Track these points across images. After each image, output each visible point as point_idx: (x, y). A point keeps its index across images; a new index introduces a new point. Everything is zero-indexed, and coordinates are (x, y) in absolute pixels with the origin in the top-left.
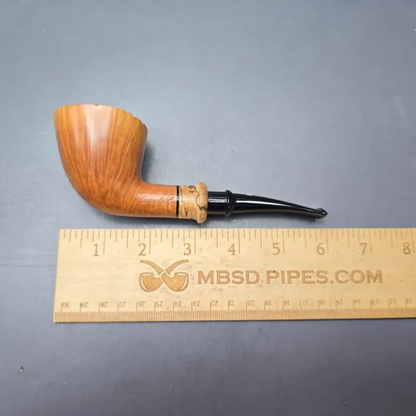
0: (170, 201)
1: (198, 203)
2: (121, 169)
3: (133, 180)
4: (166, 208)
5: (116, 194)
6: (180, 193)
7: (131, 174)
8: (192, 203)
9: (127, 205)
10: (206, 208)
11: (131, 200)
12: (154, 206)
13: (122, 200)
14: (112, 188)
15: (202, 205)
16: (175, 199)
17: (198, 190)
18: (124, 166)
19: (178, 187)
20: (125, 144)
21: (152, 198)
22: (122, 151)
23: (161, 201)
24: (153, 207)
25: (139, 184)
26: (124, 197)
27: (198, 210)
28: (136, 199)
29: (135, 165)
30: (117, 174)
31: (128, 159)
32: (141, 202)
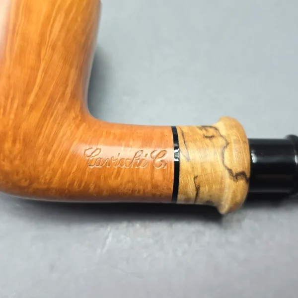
0: (158, 161)
1: (227, 162)
2: (38, 81)
3: (68, 109)
4: (148, 177)
5: (26, 143)
6: (181, 140)
7: (64, 94)
8: (213, 165)
9: (54, 172)
10: (248, 174)
11: (62, 160)
12: (118, 173)
13: (40, 158)
14: (17, 128)
15: (237, 169)
16: (170, 155)
17: (223, 132)
18: (46, 72)
19: (174, 129)
20: (48, 18)
21: (115, 155)
22: (42, 35)
23: (135, 163)
24: (116, 177)
25: (83, 120)
26: (47, 152)
27: (228, 180)
28: (74, 156)
29: (73, 74)
30: (27, 93)
31: (56, 57)
32: (89, 163)
